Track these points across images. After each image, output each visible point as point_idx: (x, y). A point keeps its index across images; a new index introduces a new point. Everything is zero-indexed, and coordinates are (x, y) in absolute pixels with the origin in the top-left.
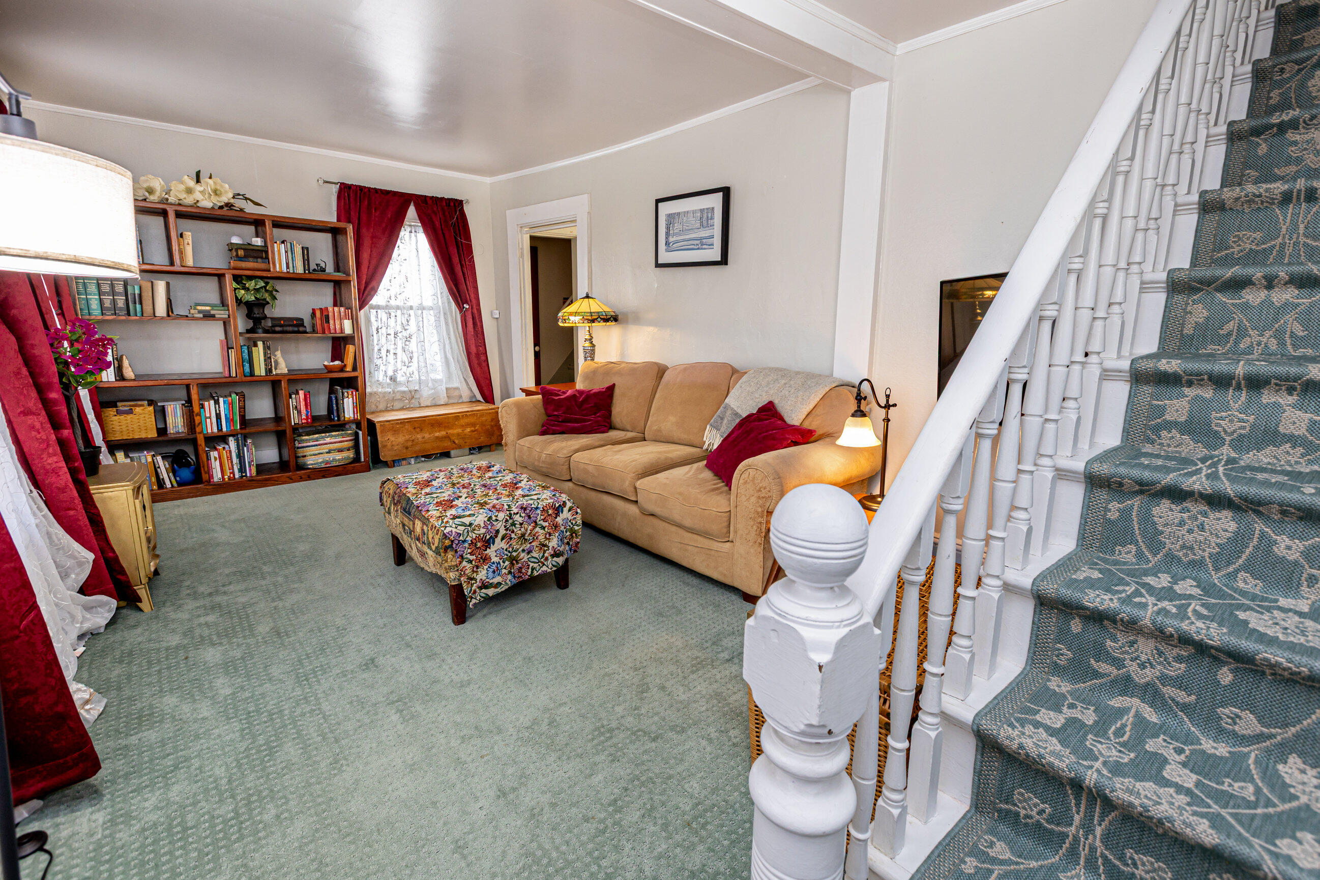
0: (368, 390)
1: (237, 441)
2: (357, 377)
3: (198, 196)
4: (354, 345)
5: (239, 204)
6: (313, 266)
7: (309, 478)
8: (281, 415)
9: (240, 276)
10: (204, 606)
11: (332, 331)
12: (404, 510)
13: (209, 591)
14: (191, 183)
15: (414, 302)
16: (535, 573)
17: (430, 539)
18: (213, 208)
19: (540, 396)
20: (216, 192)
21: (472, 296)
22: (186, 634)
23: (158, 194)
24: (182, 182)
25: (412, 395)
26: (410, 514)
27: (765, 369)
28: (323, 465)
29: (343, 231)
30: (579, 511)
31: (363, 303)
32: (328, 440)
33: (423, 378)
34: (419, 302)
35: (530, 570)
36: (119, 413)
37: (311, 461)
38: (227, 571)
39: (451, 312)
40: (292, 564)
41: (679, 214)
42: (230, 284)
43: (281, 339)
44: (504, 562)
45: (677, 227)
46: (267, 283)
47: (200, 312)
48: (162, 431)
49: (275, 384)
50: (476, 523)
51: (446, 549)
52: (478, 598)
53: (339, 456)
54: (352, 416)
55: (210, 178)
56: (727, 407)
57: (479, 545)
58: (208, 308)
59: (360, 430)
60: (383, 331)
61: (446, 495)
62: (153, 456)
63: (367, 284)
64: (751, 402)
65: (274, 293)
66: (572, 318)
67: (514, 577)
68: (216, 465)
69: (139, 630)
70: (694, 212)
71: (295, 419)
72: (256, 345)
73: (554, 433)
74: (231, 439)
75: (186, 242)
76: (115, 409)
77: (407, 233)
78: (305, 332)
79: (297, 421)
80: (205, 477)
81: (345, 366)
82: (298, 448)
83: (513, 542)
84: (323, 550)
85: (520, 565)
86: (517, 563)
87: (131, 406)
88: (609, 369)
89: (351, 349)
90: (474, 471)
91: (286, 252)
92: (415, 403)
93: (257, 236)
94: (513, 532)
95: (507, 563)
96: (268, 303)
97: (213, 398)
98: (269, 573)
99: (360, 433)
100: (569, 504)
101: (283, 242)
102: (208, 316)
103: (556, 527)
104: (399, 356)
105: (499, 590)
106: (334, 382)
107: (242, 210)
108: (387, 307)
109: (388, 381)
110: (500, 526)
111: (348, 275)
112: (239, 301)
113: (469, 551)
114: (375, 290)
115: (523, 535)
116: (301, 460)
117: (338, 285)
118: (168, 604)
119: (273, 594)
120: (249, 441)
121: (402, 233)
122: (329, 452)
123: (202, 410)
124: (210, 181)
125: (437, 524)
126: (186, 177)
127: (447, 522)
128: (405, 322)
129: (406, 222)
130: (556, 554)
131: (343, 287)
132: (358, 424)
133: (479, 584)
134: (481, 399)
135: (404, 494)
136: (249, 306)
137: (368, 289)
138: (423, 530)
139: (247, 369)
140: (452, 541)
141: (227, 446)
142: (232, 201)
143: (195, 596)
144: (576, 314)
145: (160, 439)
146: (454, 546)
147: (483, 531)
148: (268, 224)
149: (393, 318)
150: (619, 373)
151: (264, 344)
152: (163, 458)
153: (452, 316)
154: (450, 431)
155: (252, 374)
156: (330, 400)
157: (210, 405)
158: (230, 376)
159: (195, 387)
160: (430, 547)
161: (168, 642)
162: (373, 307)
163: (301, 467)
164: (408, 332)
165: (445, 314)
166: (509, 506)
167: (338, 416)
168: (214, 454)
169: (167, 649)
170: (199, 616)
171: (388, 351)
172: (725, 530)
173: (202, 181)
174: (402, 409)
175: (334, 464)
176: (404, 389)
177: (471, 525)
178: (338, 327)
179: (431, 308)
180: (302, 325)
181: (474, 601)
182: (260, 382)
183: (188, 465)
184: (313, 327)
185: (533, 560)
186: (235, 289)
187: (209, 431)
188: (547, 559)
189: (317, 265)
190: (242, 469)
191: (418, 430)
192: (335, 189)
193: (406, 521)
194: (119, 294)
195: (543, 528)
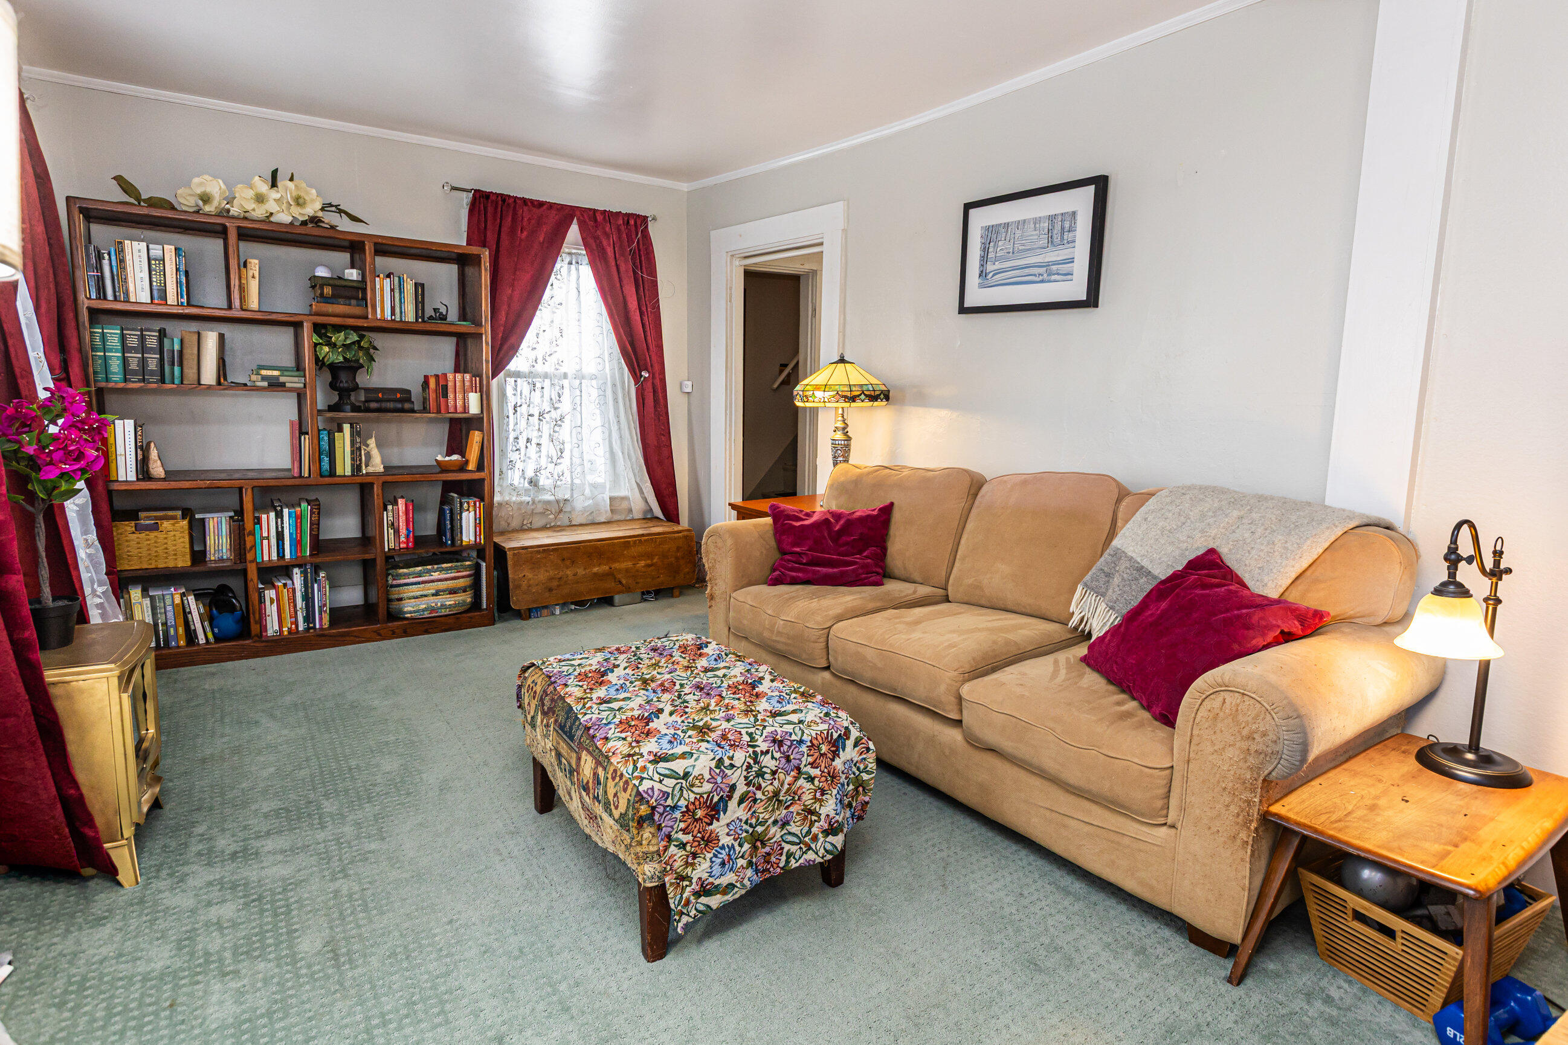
0: (497, 498)
1: (305, 574)
2: (483, 480)
3: (271, 206)
4: (481, 430)
5: (331, 218)
6: (429, 312)
7: (406, 633)
8: (370, 534)
9: (324, 326)
10: (221, 882)
11: (452, 410)
12: (562, 727)
13: (233, 847)
14: (264, 188)
15: (569, 368)
16: (793, 864)
17: (611, 798)
18: (291, 224)
19: (769, 520)
20: (299, 202)
21: (654, 358)
22: (186, 942)
23: (215, 203)
24: (251, 186)
25: (561, 506)
26: (571, 738)
27: (1189, 488)
28: (426, 614)
29: (476, 260)
30: (871, 745)
31: (498, 366)
32: (436, 575)
33: (577, 481)
34: (578, 368)
35: (784, 858)
36: (138, 529)
37: (409, 607)
38: (266, 807)
39: (623, 383)
40: (370, 799)
41: (1007, 225)
42: (308, 337)
43: (377, 421)
44: (741, 845)
45: (1002, 246)
46: (362, 337)
47: (264, 378)
48: (198, 556)
49: (365, 489)
50: (695, 773)
51: (641, 822)
52: (693, 913)
53: (450, 600)
54: (472, 538)
55: (291, 179)
56: (1119, 554)
57: (700, 813)
58: (276, 373)
59: (484, 560)
60: (523, 410)
61: (635, 706)
62: (183, 595)
63: (505, 339)
64: (1170, 549)
65: (372, 351)
66: (819, 394)
67: (757, 871)
68: (272, 610)
69: (107, 930)
70: (1036, 221)
71: (389, 541)
72: (340, 430)
73: (794, 582)
74: (296, 570)
75: (250, 274)
76: (133, 523)
77: (566, 266)
78: (413, 411)
79: (392, 545)
80: (255, 628)
81: (467, 462)
82: (392, 586)
83: (759, 808)
84: (420, 772)
85: (767, 849)
86: (764, 845)
87: (156, 518)
88: (880, 478)
89: (476, 437)
90: (677, 656)
91: (392, 290)
92: (564, 519)
93: (353, 267)
94: (759, 788)
95: (746, 846)
96: (362, 366)
97: (274, 508)
98: (331, 815)
99: (484, 564)
100: (855, 733)
101: (388, 276)
102: (275, 385)
103: (833, 777)
104: (543, 448)
105: (729, 898)
106: (448, 487)
107: (333, 227)
108: (530, 375)
109: (526, 485)
110: (736, 777)
111: (479, 324)
112: (319, 363)
113: (682, 825)
114: (514, 349)
115: (776, 794)
116: (394, 605)
117: (464, 341)
118: (164, 873)
119: (335, 864)
120: (322, 574)
121: (558, 266)
122: (436, 594)
123: (257, 527)
124: (291, 185)
125: (627, 770)
126: (257, 178)
127: (644, 768)
128: (555, 397)
129: (565, 249)
130: (832, 830)
131: (469, 342)
132: (481, 552)
133: (695, 887)
134: (661, 516)
135: (562, 698)
136: (334, 368)
137: (505, 347)
138: (596, 774)
139: (326, 465)
140: (653, 808)
141: (289, 582)
142: (320, 214)
143: (209, 857)
144: (825, 387)
145: (196, 569)
146: (656, 817)
147: (707, 787)
148: (369, 248)
149: (538, 391)
150: (900, 485)
151: (352, 427)
152: (197, 597)
153: (623, 389)
154: (616, 565)
155: (332, 472)
156: (441, 513)
157: (269, 520)
158: (301, 476)
159: (250, 491)
160: (607, 807)
161: (149, 961)
162: (510, 375)
163: (394, 616)
164: (559, 412)
165: (614, 385)
166: (750, 735)
167: (453, 540)
168: (270, 594)
169: (145, 979)
170: (209, 904)
171: (528, 440)
172: (1159, 803)
173: (279, 184)
174: (544, 528)
175: (444, 612)
176: (548, 497)
177: (686, 775)
178: (459, 403)
179: (593, 377)
180: (409, 400)
181: (685, 919)
182: (343, 484)
183: (232, 609)
184: (424, 403)
185: (790, 838)
186: (316, 345)
187: (266, 558)
188: (815, 838)
189: (435, 310)
190: (309, 618)
191: (568, 562)
192: (466, 199)
193: (564, 749)
194: (151, 350)
195: (811, 779)
